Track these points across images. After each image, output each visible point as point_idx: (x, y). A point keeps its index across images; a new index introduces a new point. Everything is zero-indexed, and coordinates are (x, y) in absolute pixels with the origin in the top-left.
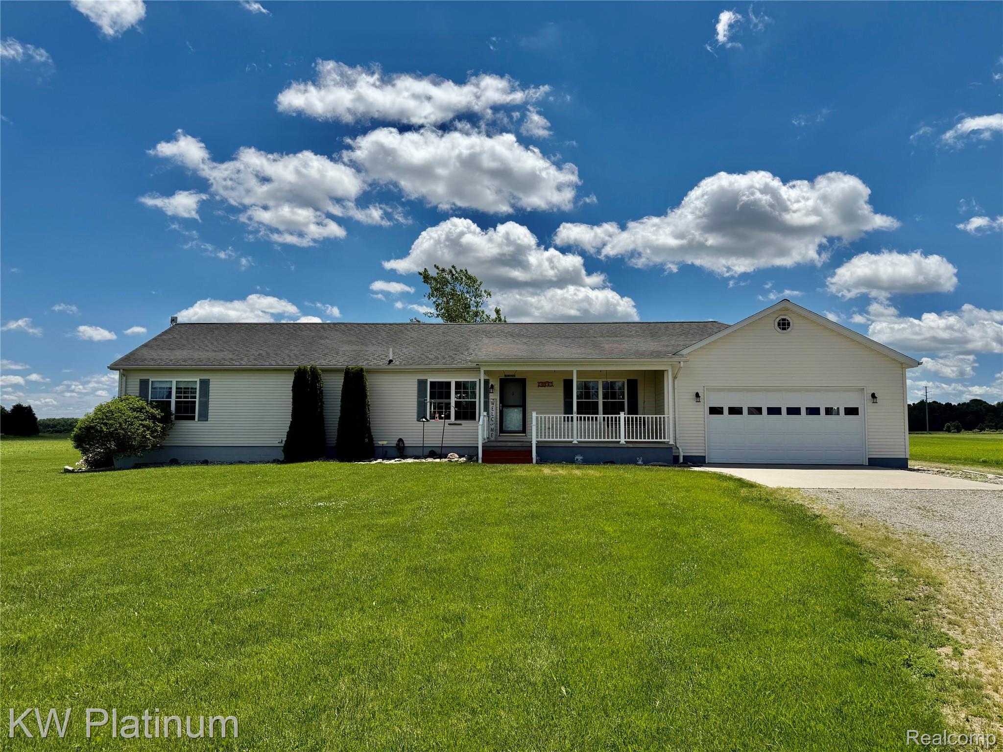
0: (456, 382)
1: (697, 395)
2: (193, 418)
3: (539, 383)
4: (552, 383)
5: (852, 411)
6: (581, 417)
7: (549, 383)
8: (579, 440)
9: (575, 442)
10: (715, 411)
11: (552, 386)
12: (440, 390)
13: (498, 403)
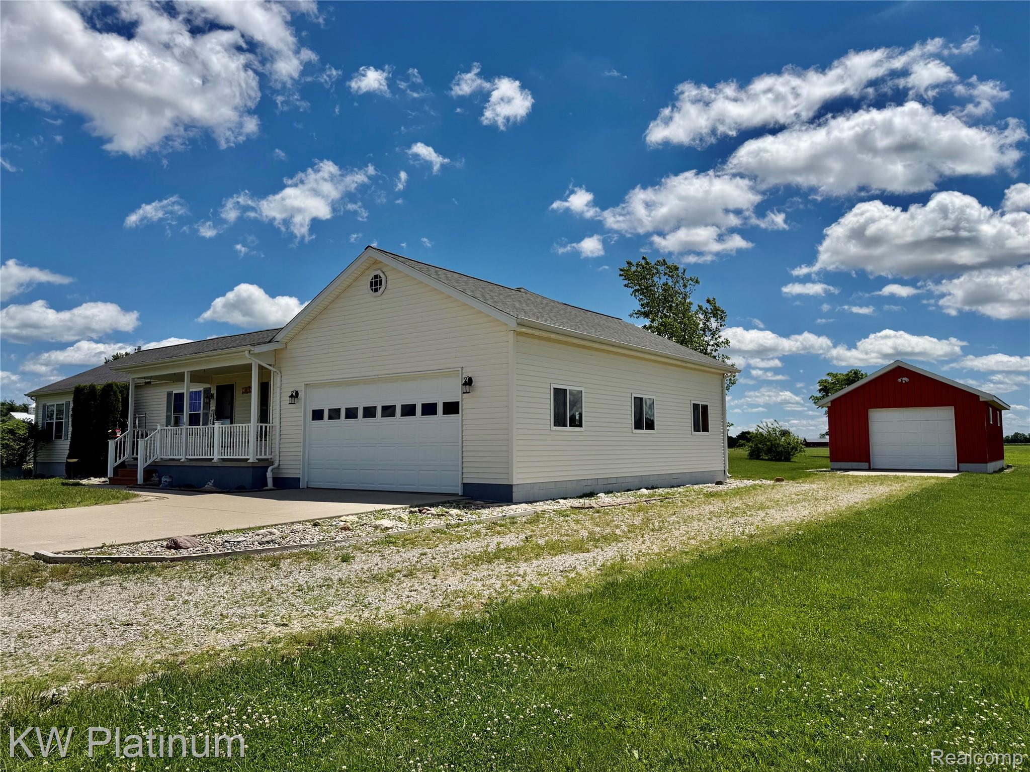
1: (295, 395)
2: (61, 437)
5: (452, 408)
8: (187, 457)
9: (182, 460)
10: (318, 415)
13: (215, 415)
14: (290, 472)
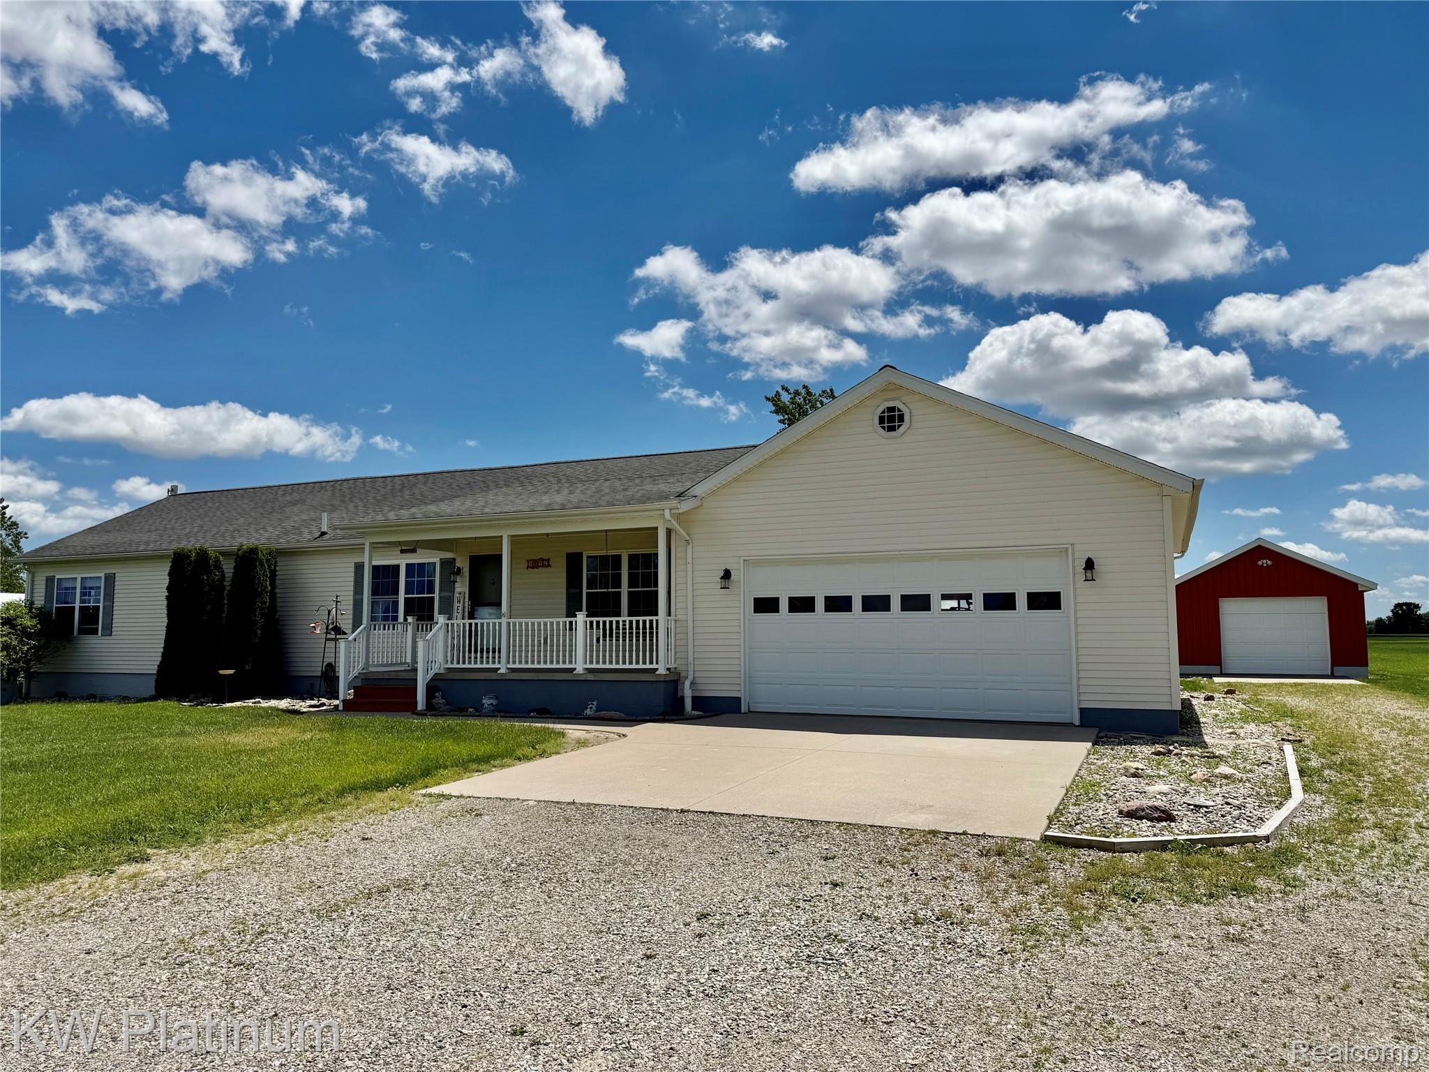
0: (407, 565)
1: (727, 575)
2: (95, 632)
3: (528, 561)
4: (548, 560)
5: (1046, 601)
6: (591, 623)
7: (543, 560)
8: (511, 666)
9: (502, 671)
10: (766, 605)
11: (549, 566)
12: (384, 579)
13: (467, 599)
14: (717, 688)
